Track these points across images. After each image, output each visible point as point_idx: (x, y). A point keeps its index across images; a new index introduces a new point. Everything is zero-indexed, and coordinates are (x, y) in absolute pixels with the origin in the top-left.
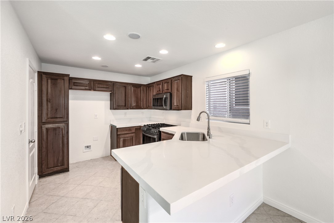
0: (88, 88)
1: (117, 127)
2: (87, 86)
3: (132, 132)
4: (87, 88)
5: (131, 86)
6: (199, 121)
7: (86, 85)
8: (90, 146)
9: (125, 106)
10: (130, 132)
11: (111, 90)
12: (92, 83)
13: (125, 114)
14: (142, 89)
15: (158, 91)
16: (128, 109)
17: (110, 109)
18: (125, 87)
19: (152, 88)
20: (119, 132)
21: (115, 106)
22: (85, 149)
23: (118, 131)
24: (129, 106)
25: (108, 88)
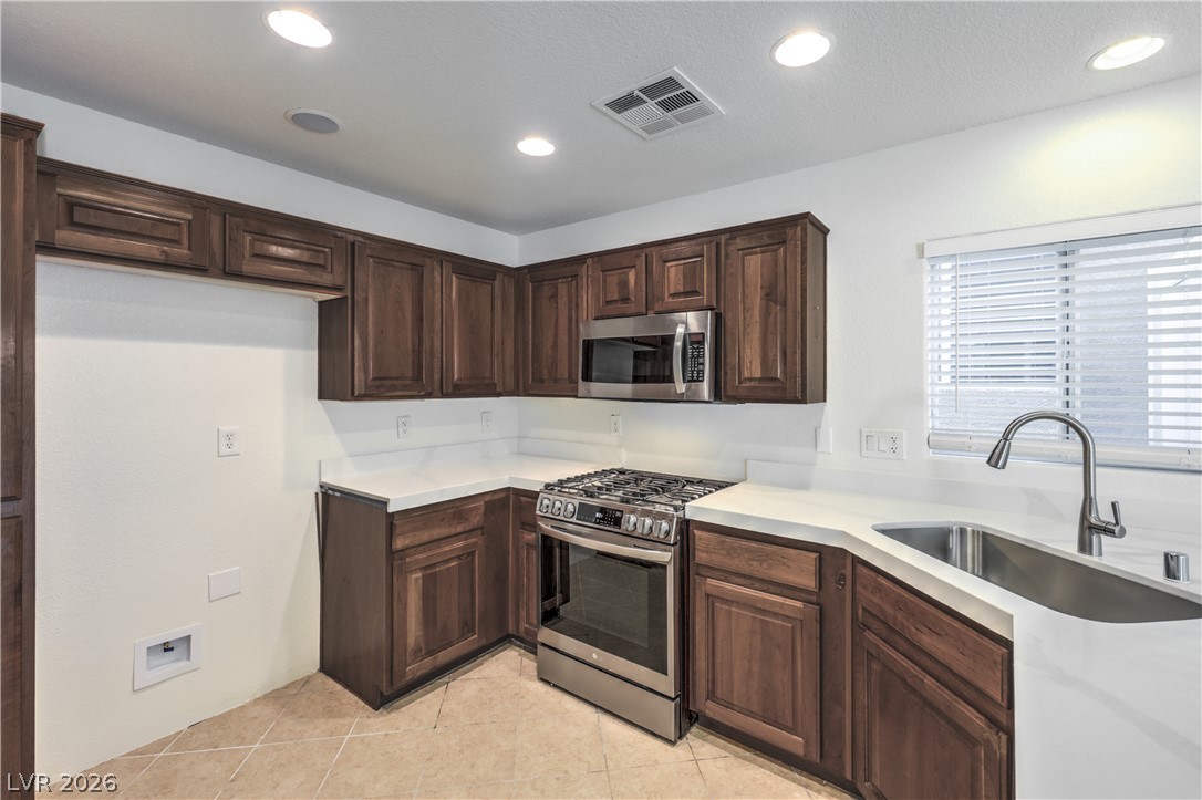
0: (185, 252)
1: (391, 509)
2: (177, 242)
3: (468, 526)
4: (181, 252)
5: (447, 267)
6: (1003, 467)
7: (169, 232)
8: (188, 638)
9: (418, 377)
10: (460, 529)
11: (339, 282)
12: (216, 221)
13: (403, 423)
14: (497, 291)
15: (608, 302)
16: (429, 396)
17: (321, 397)
18: (417, 269)
19: (563, 289)
20: (402, 534)
21: (363, 377)
22: (149, 668)
23: (398, 531)
24: (437, 377)
25: (323, 267)
